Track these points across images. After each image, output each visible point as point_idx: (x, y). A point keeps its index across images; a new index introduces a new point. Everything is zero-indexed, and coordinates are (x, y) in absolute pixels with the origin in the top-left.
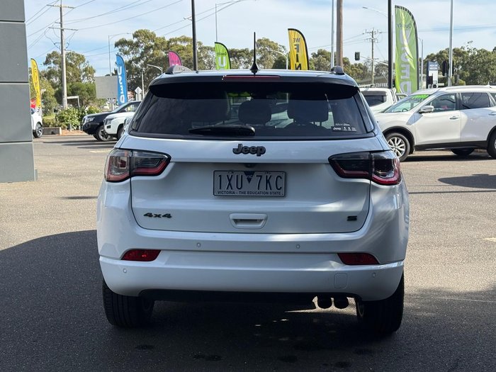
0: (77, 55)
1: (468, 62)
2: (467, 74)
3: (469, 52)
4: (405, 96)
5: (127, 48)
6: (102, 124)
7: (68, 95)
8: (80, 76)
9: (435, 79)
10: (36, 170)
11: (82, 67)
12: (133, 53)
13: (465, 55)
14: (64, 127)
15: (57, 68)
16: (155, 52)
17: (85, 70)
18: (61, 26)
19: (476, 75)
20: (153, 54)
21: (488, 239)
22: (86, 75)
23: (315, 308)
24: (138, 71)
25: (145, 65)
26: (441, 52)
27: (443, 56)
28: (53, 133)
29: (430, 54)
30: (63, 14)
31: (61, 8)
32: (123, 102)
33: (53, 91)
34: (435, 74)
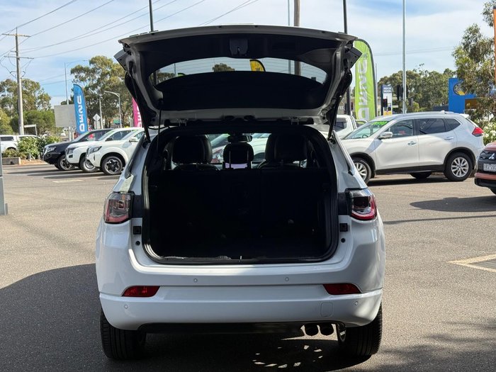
0: (32, 83)
1: (420, 85)
2: (420, 96)
3: (420, 74)
4: (365, 122)
5: (83, 75)
6: (63, 153)
7: (25, 124)
8: (35, 103)
9: (390, 102)
10: (6, 204)
11: (37, 94)
12: (89, 80)
13: (418, 78)
14: (24, 157)
15: (11, 95)
16: (112, 78)
17: (41, 97)
18: (17, 55)
19: (428, 97)
20: (110, 80)
21: (451, 262)
22: (42, 102)
23: (304, 335)
24: (95, 97)
25: (101, 91)
26: (394, 75)
27: (396, 79)
28: (12, 163)
29: (383, 77)
30: (19, 43)
31: (16, 37)
32: (84, 130)
33: (9, 119)
34: (389, 96)
